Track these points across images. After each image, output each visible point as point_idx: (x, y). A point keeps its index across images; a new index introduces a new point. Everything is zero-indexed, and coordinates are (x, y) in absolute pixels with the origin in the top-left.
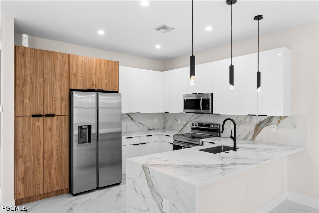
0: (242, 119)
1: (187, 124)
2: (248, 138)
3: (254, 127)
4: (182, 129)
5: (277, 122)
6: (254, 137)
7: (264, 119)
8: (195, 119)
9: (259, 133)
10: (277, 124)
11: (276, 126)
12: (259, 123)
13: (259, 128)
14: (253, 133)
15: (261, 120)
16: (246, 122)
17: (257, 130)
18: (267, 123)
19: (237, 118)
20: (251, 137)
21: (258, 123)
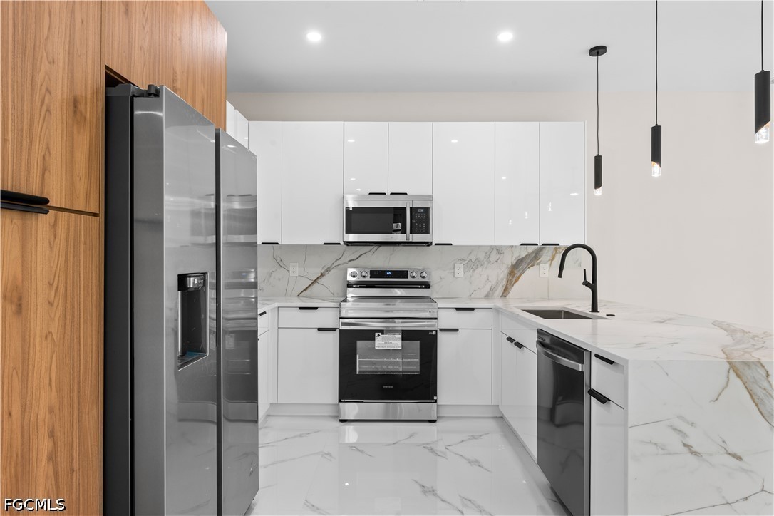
0: (482, 257)
1: (322, 275)
2: (493, 293)
3: (506, 271)
4: (306, 289)
5: (549, 258)
6: (506, 290)
7: (527, 254)
8: (350, 261)
9: (516, 282)
10: (550, 262)
11: (548, 265)
12: (517, 262)
13: (516, 272)
14: (504, 282)
15: (519, 256)
16: (489, 262)
17: (513, 277)
18: (532, 261)
19: (470, 254)
20: (500, 290)
21: (514, 262)
